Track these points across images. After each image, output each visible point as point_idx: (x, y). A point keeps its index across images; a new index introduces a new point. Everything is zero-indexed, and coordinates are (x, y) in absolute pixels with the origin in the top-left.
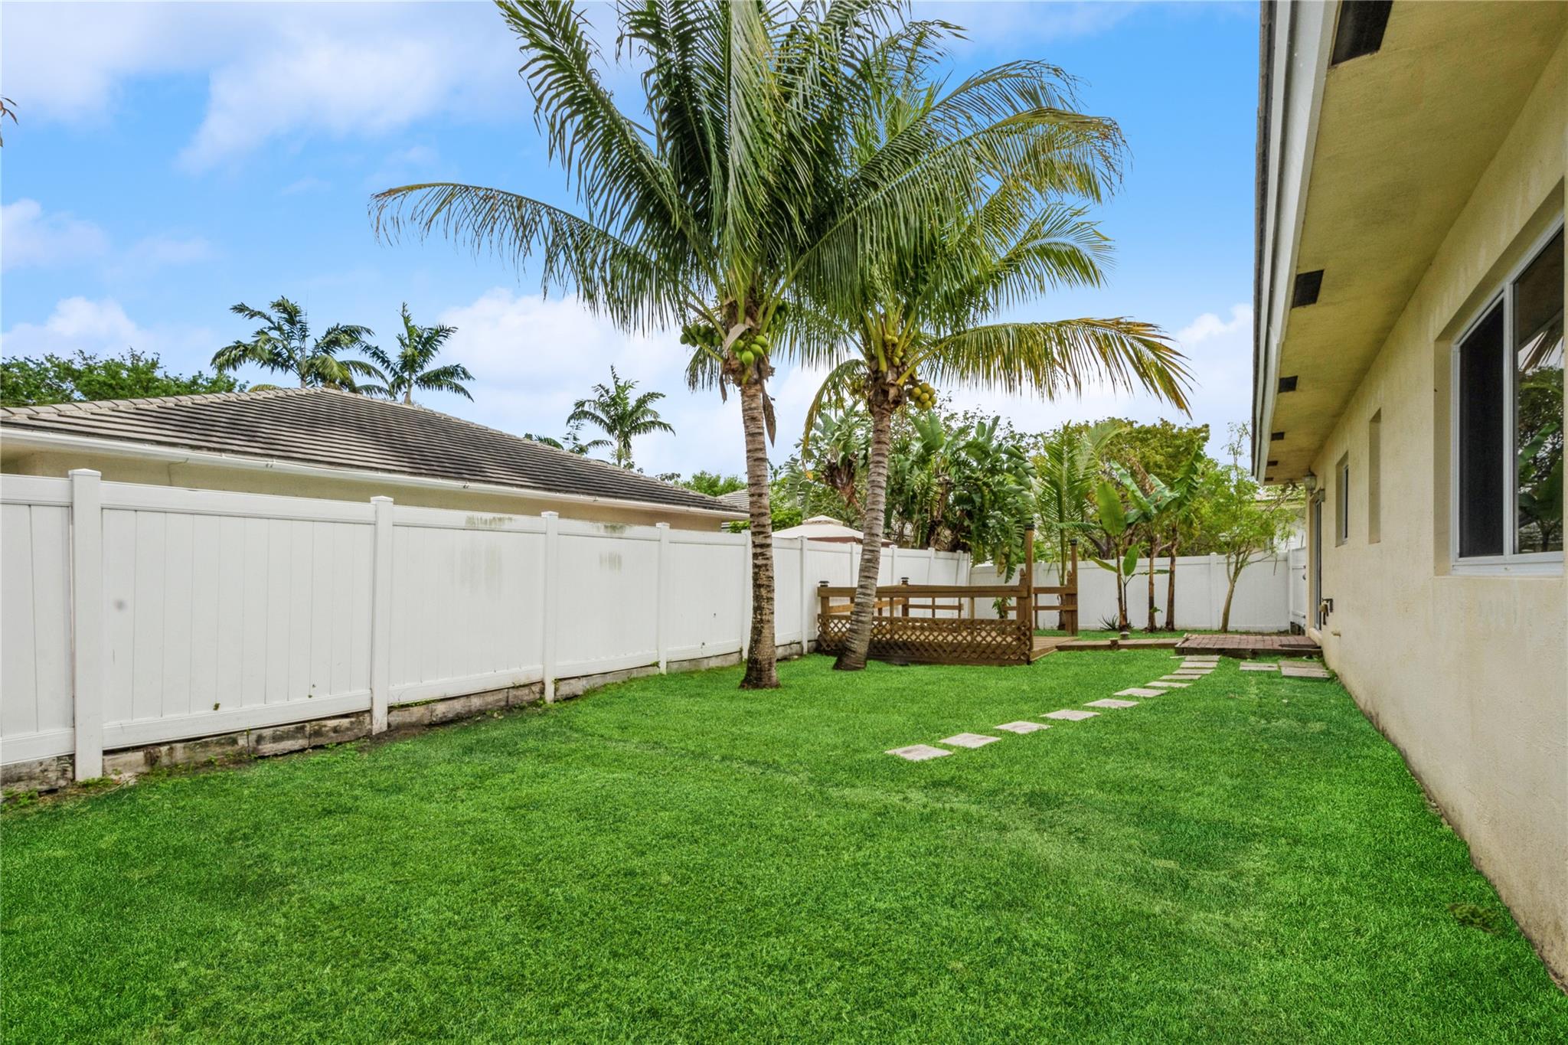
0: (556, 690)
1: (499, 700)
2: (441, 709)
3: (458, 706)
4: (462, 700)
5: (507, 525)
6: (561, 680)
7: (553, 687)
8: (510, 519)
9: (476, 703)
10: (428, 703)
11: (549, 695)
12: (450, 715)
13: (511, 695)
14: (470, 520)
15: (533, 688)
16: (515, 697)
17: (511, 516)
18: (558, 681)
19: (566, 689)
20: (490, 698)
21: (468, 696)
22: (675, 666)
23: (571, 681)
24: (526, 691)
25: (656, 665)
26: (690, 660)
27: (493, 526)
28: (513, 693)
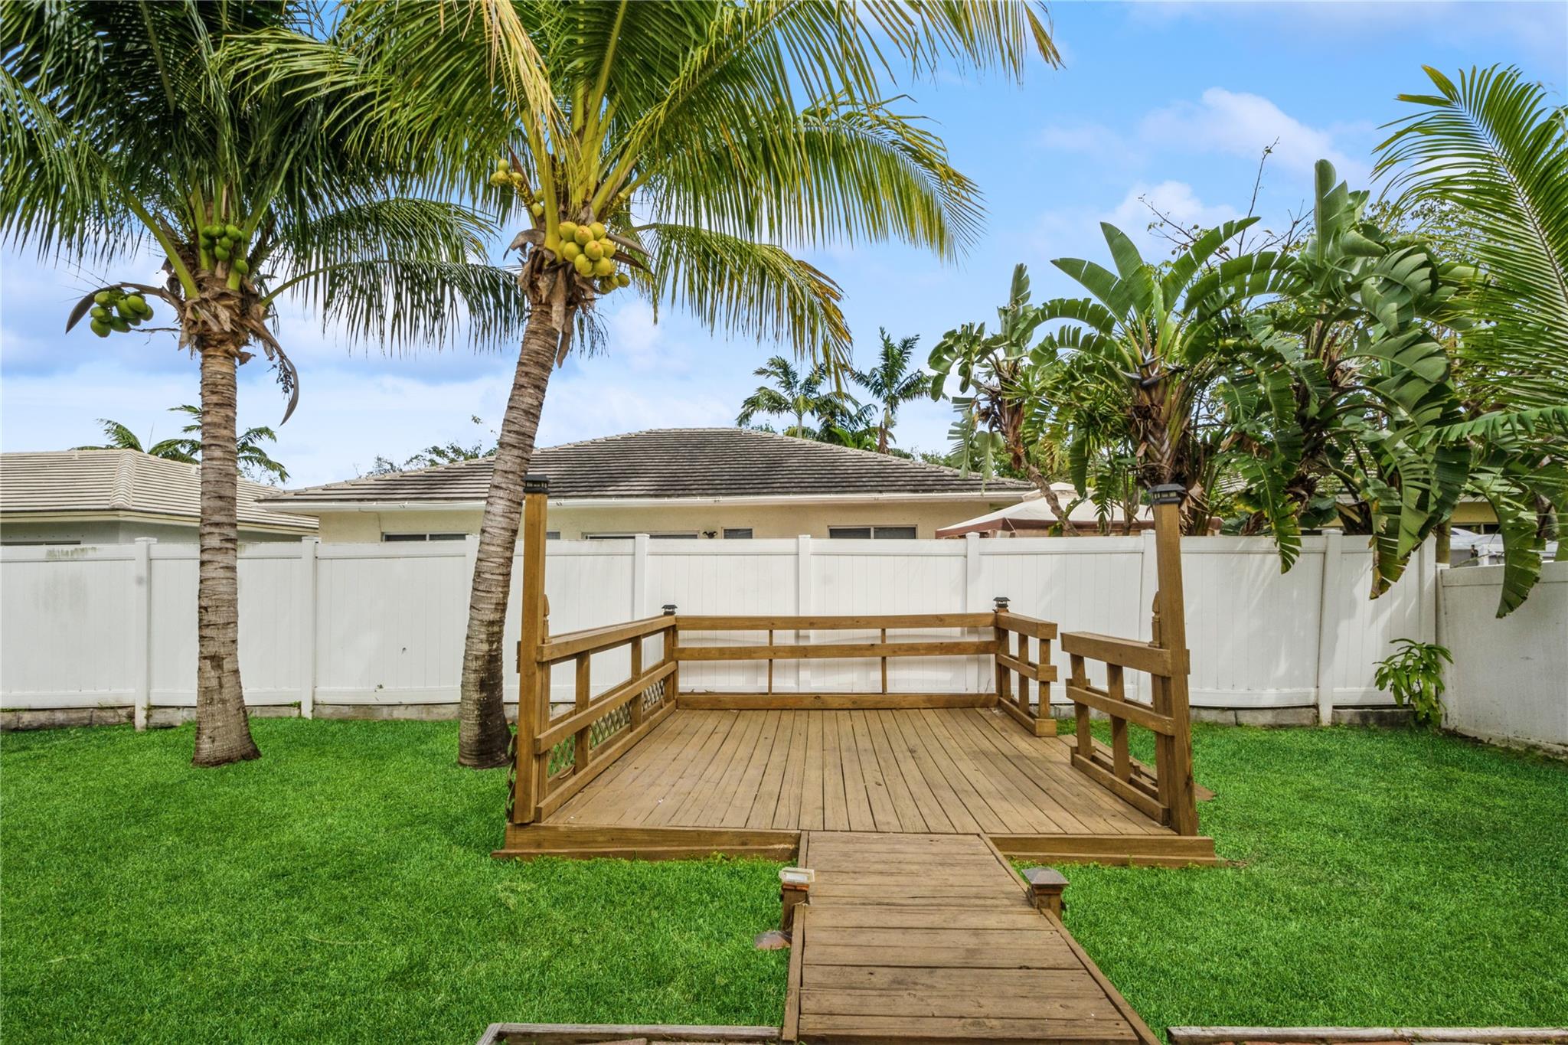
0: (148, 717)
1: (84, 718)
2: (27, 718)
3: (43, 717)
4: (47, 713)
5: (91, 555)
6: (155, 707)
7: (144, 713)
8: (94, 549)
9: (60, 717)
10: (14, 710)
11: (140, 720)
12: (35, 725)
13: (94, 715)
14: (50, 553)
15: (120, 711)
16: (99, 717)
17: (94, 546)
18: (151, 708)
19: (159, 717)
20: (74, 715)
21: (52, 710)
22: (328, 711)
23: (168, 710)
24: (110, 713)
25: (299, 705)
26: (354, 706)
27: (75, 557)
28: (97, 713)
